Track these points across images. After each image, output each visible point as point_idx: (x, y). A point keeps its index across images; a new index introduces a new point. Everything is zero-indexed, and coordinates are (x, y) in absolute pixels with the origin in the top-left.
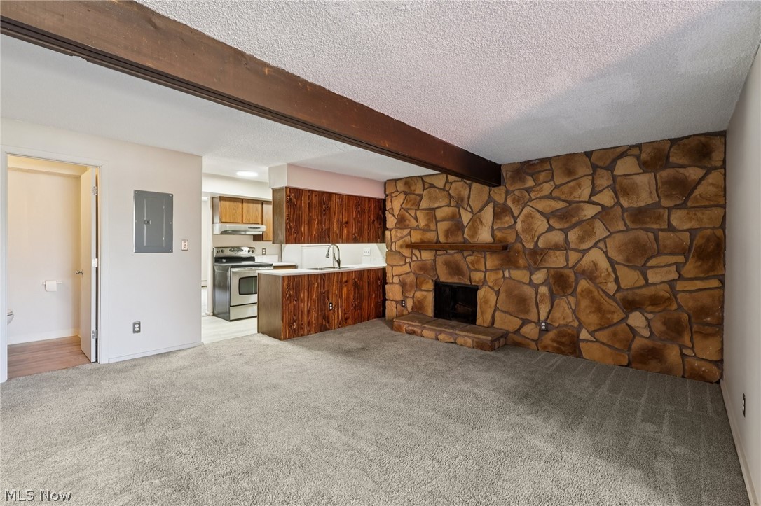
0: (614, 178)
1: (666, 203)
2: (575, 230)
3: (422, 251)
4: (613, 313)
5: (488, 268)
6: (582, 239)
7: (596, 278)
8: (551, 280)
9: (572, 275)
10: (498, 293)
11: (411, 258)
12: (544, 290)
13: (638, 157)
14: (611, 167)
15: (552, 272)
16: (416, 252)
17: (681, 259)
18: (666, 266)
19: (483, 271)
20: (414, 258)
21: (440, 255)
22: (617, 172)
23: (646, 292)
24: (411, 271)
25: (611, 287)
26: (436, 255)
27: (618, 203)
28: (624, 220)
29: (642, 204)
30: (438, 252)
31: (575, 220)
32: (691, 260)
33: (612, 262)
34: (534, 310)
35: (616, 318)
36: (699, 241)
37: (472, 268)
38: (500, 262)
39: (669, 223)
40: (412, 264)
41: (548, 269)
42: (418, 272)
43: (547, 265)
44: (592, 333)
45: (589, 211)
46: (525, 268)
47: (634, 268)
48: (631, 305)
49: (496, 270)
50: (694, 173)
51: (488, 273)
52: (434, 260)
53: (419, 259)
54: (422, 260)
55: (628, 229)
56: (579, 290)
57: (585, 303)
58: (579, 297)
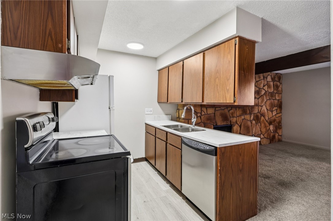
0: (267, 82)
1: (275, 92)
2: (260, 99)
3: (208, 109)
4: (267, 127)
5: (238, 116)
6: (262, 102)
7: (265, 115)
8: (255, 118)
9: (260, 115)
10: (240, 127)
11: (201, 113)
12: (254, 122)
13: (271, 76)
14: (267, 78)
15: (255, 115)
16: (204, 109)
17: (276, 108)
18: (275, 110)
19: (236, 117)
20: (203, 113)
21: (217, 110)
22: (268, 80)
23: (273, 118)
24: (202, 122)
25: (267, 118)
26: (215, 110)
27: (268, 91)
28: (269, 96)
29: (271, 91)
30: (217, 109)
31: (261, 95)
32: (278, 108)
33: (267, 110)
34: (251, 131)
35: (268, 128)
36: (279, 103)
37: (231, 116)
38: (242, 112)
39: (276, 98)
40: (202, 117)
41: (254, 113)
42: (206, 122)
43: (254, 112)
44: (263, 135)
45: (263, 92)
46: (248, 114)
47: (270, 111)
48: (270, 123)
49: (240, 116)
50: (278, 84)
51: (237, 118)
52: (215, 113)
53: (206, 113)
54: (207, 114)
55: (270, 99)
56: (261, 120)
57: (263, 125)
58: (261, 123)
